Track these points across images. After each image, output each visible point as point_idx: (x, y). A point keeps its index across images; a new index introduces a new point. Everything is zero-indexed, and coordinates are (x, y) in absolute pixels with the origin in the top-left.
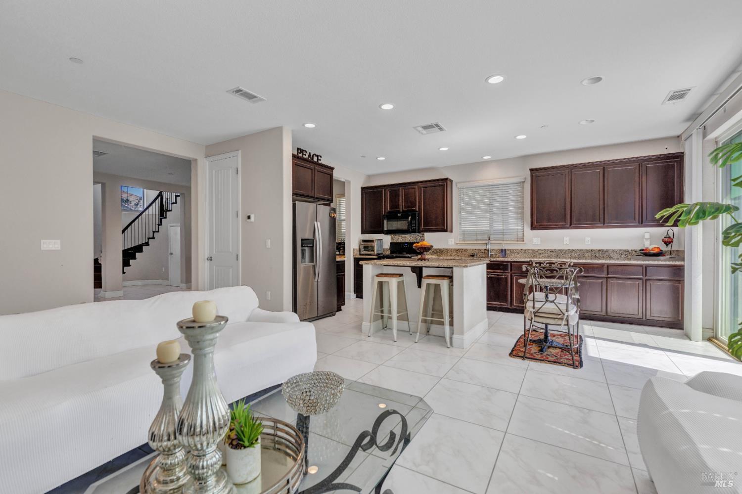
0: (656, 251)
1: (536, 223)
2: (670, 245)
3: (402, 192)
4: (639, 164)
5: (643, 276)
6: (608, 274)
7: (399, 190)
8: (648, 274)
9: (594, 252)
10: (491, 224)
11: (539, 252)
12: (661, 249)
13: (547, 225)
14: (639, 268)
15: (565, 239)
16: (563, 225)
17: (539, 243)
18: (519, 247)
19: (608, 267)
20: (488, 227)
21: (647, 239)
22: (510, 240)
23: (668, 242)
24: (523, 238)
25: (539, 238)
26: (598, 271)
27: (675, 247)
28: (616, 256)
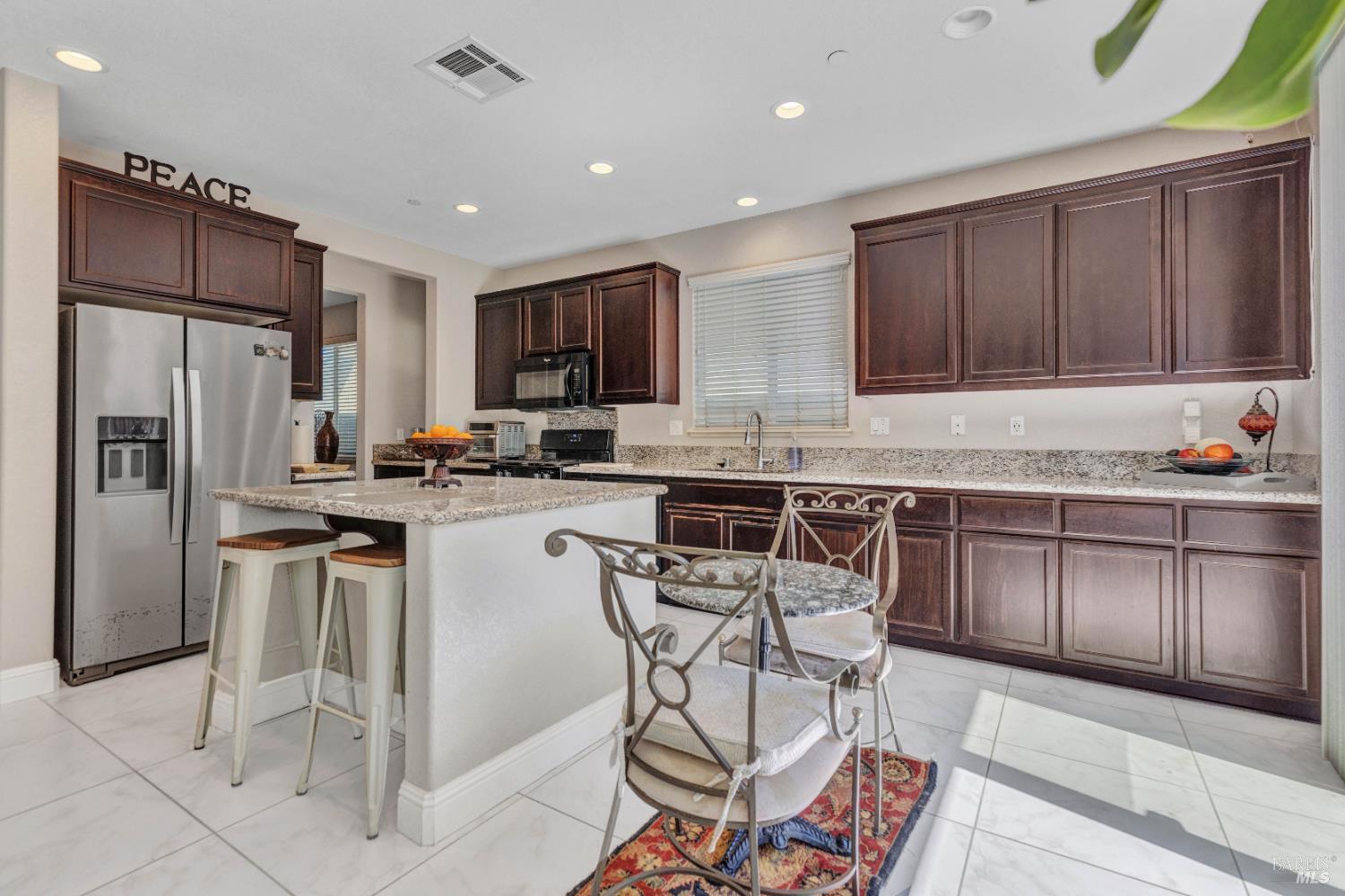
0: (1219, 456)
1: (870, 376)
2: (1265, 439)
3: (558, 302)
4: (1163, 188)
5: (1174, 537)
6: (1063, 530)
7: (551, 298)
8: (1190, 533)
9: (1033, 458)
10: (772, 383)
11: (885, 456)
12: (1236, 450)
13: (897, 381)
14: (1161, 510)
15: (954, 418)
16: (940, 379)
17: (887, 432)
18: (837, 444)
19: (1063, 508)
20: (764, 389)
21: (1192, 419)
22: (812, 423)
23: (1258, 426)
24: (847, 418)
25: (887, 419)
26: (1035, 519)
27: (1281, 442)
28: (1099, 469)
